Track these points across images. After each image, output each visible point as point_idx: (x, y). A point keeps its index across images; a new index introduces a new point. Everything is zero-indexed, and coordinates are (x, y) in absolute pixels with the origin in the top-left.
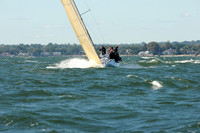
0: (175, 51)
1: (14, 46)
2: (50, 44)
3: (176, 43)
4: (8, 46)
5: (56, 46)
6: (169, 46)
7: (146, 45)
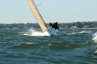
0: (89, 26)
1: (11, 24)
2: (28, 23)
3: (89, 22)
4: (8, 24)
5: (31, 24)
6: (86, 23)
7: (74, 23)
